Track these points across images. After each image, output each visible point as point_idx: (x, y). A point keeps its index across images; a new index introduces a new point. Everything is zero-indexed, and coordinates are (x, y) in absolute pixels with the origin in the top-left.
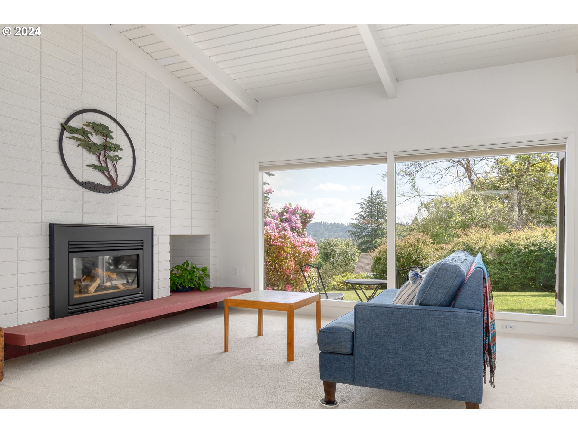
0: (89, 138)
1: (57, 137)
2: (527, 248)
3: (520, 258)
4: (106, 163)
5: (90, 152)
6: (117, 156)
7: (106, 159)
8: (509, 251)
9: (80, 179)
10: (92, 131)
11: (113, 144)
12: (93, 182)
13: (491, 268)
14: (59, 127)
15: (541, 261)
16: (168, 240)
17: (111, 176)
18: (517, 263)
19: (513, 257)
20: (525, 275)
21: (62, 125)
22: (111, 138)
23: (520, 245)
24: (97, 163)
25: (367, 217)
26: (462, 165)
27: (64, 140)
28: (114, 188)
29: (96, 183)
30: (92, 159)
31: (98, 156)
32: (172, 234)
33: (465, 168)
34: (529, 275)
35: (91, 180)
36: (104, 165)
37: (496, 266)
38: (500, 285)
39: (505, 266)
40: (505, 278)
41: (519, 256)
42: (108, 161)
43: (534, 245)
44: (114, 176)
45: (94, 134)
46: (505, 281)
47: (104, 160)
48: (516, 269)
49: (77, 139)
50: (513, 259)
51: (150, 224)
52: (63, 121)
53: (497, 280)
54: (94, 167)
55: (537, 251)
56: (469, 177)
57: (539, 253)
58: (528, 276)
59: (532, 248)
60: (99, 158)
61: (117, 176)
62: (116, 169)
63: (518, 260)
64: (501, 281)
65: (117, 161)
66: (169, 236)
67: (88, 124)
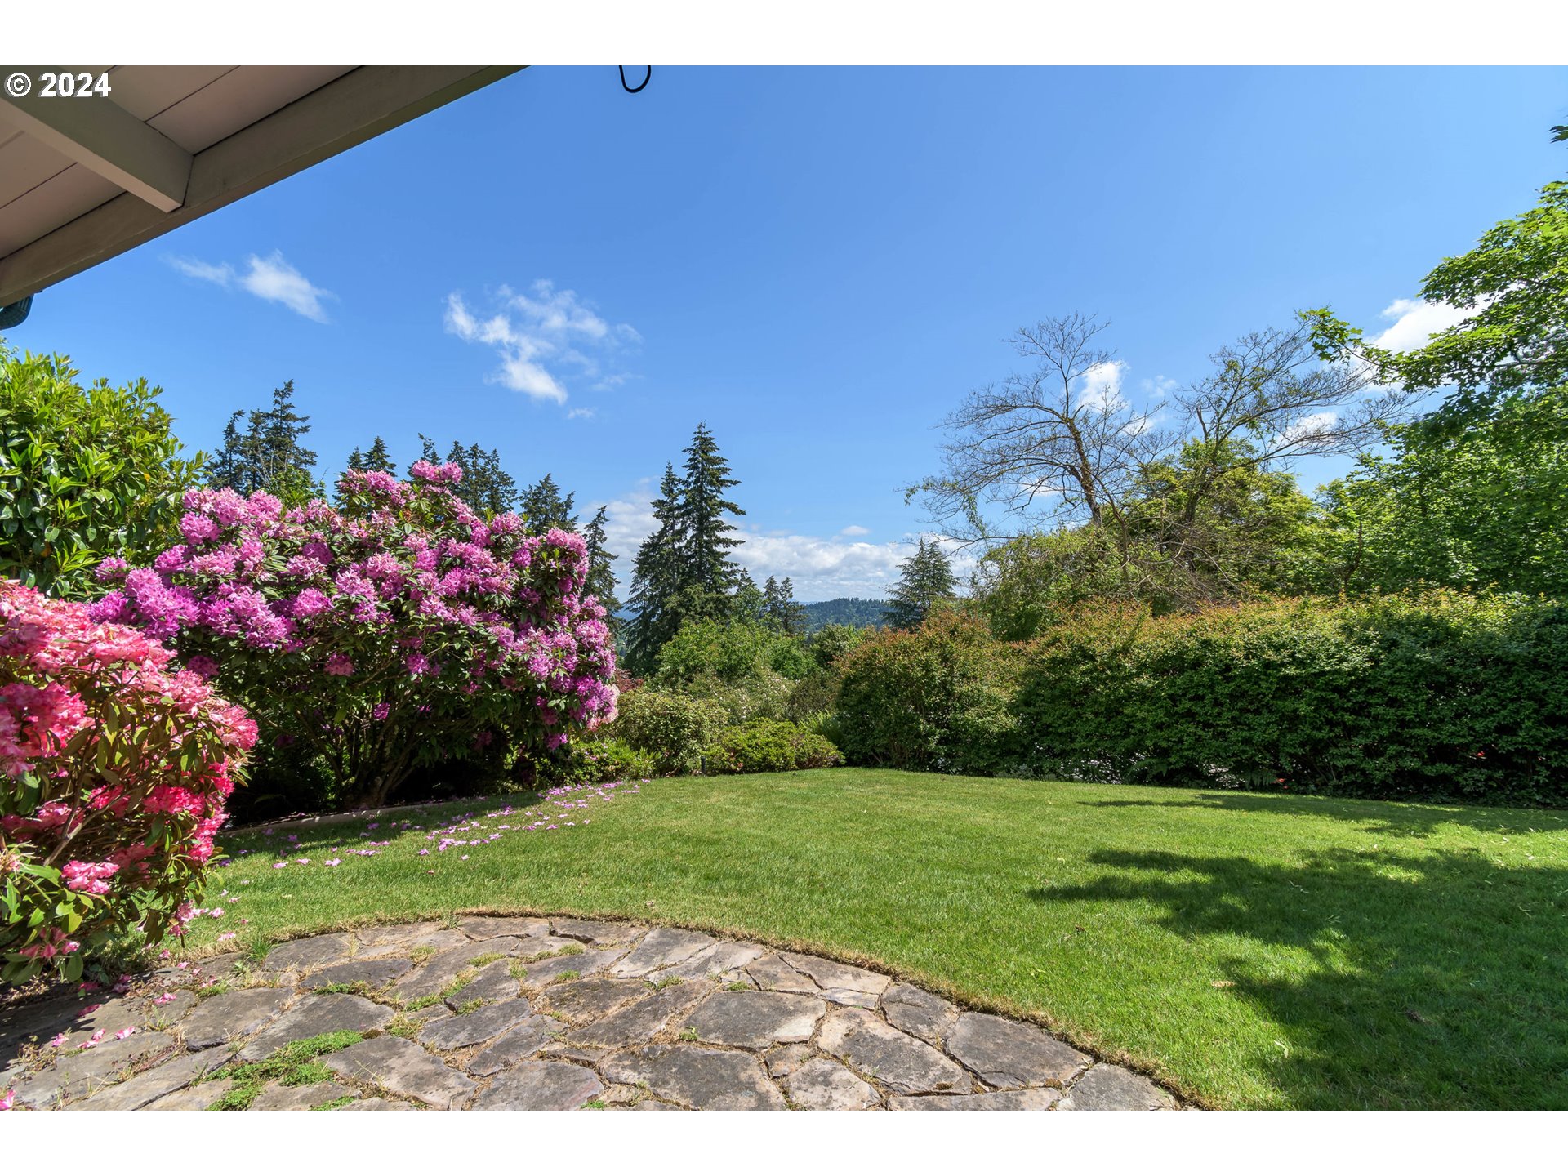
2: (1254, 656)
3: (1232, 685)
8: (1197, 664)
13: (1149, 711)
15: (1297, 693)
18: (1222, 699)
19: (1211, 680)
20: (1248, 734)
23: (1230, 647)
25: (916, 588)
26: (1073, 471)
33: (1079, 478)
34: (1258, 734)
37: (1162, 707)
38: (1172, 760)
39: (1188, 704)
40: (1188, 741)
41: (1229, 680)
43: (1277, 649)
46: (1188, 750)
48: (1219, 714)
50: (1212, 687)
53: (1164, 744)
55: (1283, 665)
56: (1090, 502)
57: (1291, 671)
58: (1257, 737)
59: (1271, 655)
63: (1226, 691)
64: (1175, 747)
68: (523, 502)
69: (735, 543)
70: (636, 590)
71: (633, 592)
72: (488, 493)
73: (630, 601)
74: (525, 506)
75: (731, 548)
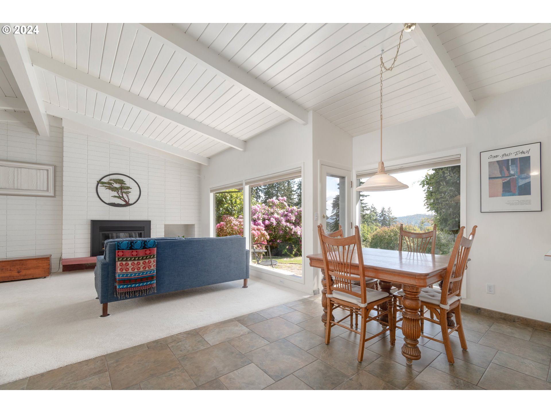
0: (112, 185)
1: (95, 186)
4: (122, 195)
5: (113, 191)
6: (128, 191)
7: (122, 193)
9: (107, 203)
10: (114, 183)
11: (126, 186)
12: (115, 203)
14: (97, 183)
16: (163, 226)
17: (125, 200)
21: (98, 181)
22: (125, 184)
24: (117, 195)
27: (99, 187)
28: (127, 204)
29: (116, 203)
30: (115, 194)
31: (117, 192)
32: (166, 224)
35: (113, 202)
36: (121, 195)
42: (123, 194)
44: (127, 200)
45: (115, 184)
47: (121, 193)
49: (106, 186)
51: (149, 219)
52: (98, 180)
54: (115, 197)
60: (118, 193)
61: (129, 199)
62: (128, 197)
65: (128, 193)
66: (164, 225)
67: (111, 180)
68: (297, 185)
69: (366, 196)
70: (333, 212)
71: (332, 213)
72: (287, 183)
73: (332, 216)
74: (297, 186)
75: (365, 198)
